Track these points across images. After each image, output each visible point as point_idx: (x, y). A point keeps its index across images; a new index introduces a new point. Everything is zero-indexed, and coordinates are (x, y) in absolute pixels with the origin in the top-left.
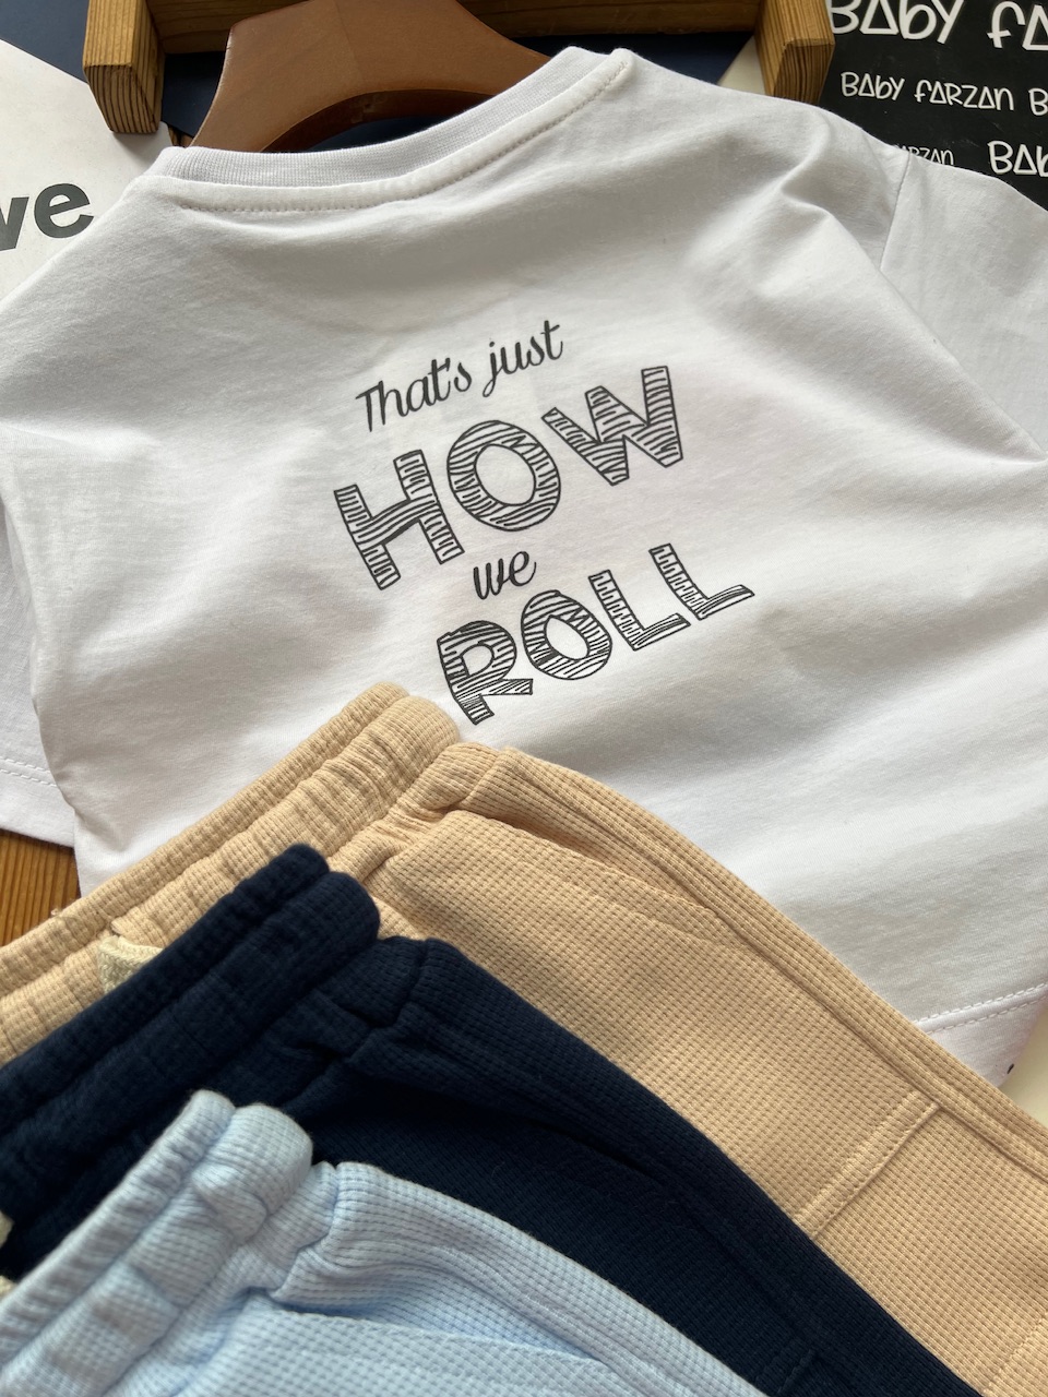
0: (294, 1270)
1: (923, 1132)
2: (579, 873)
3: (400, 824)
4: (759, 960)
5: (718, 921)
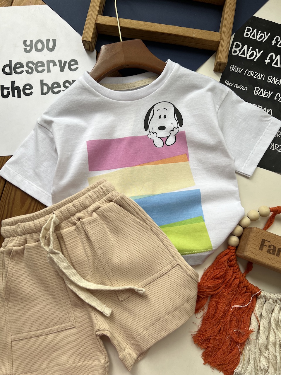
3: (102, 202)
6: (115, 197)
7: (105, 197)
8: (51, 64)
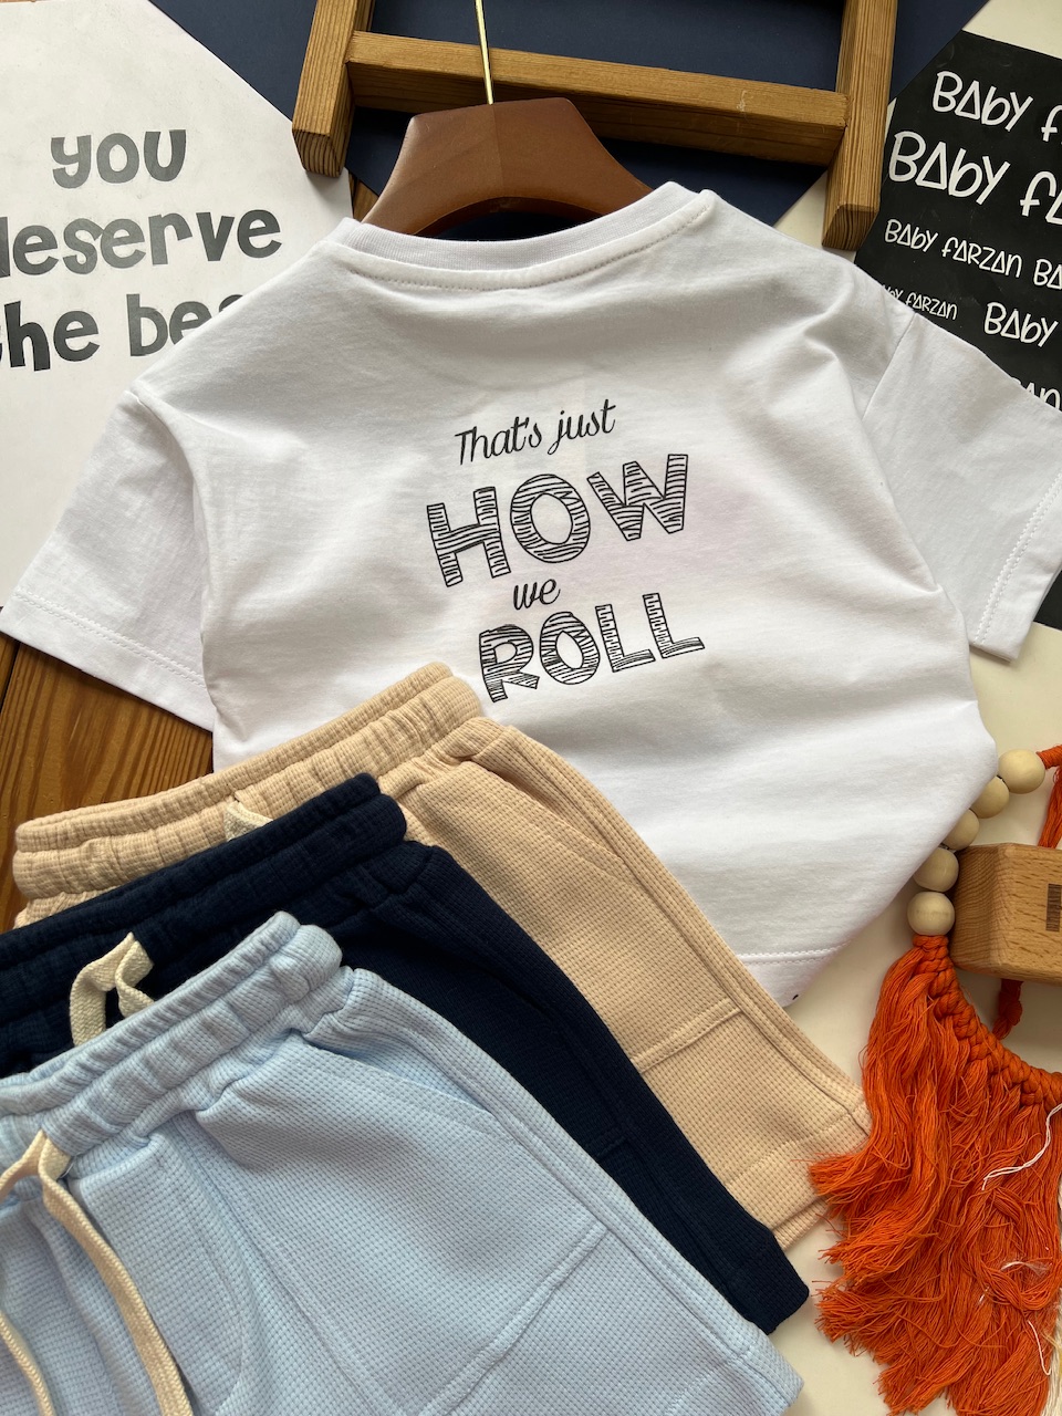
0: (319, 1024)
1: (727, 1024)
2: (541, 819)
3: (430, 763)
4: (646, 896)
5: (624, 867)
6: (483, 744)
7: (442, 742)
8: (170, 232)
